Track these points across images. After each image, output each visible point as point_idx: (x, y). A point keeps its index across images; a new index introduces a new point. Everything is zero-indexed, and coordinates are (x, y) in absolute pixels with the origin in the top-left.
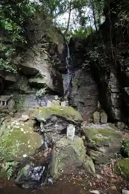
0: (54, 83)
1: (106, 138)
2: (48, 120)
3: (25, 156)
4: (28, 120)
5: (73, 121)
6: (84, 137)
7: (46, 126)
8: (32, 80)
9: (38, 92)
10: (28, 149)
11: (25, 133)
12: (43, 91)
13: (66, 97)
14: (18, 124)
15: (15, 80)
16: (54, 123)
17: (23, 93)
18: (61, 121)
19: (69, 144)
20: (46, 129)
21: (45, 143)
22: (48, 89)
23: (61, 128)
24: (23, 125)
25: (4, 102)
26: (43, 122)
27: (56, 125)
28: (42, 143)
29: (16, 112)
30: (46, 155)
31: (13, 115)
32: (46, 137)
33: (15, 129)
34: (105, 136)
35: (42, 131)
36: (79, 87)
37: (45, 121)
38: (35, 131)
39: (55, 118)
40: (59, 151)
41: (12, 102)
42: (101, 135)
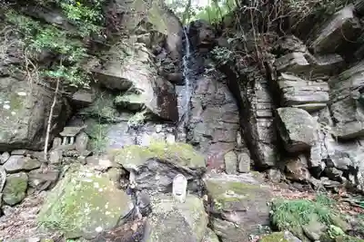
0: (160, 102)
1: (241, 197)
2: (143, 168)
3: (99, 229)
4: (109, 168)
5: (186, 168)
6: (206, 197)
7: (140, 178)
8: (119, 99)
9: (131, 119)
10: (106, 218)
11: (101, 190)
12: (140, 116)
13: (181, 128)
14: (91, 175)
15: (90, 100)
16: (153, 172)
17: (104, 121)
18: (166, 168)
19: (175, 209)
20: (139, 183)
21: (137, 207)
22: (150, 113)
23: (166, 181)
24: (100, 177)
25: (69, 138)
26: (134, 171)
27: (157, 177)
28: (132, 207)
29: (91, 155)
30: (135, 228)
31: (85, 160)
32: (139, 198)
33: (83, 184)
34: (240, 194)
35: (133, 187)
36: (204, 108)
37: (137, 169)
38: (121, 188)
39: (156, 164)
40: (156, 220)
41: (83, 138)
42: (233, 193)
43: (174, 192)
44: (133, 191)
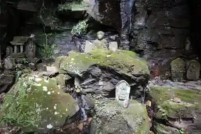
1: (189, 105)
2: (87, 74)
3: (50, 126)
4: (57, 74)
5: (129, 75)
6: (149, 103)
7: (84, 83)
8: (62, 7)
10: (55, 118)
11: (49, 93)
12: (82, 25)
14: (38, 80)
16: (97, 78)
17: (48, 30)
18: (109, 75)
19: (118, 113)
20: (84, 88)
21: (83, 109)
23: (108, 87)
24: (47, 81)
25: (19, 47)
26: (78, 76)
27: (101, 83)
28: (78, 109)
30: (81, 126)
31: (35, 66)
32: (84, 101)
33: (34, 87)
34: (187, 101)
35: (78, 91)
37: (81, 75)
38: (67, 92)
39: (97, 71)
40: (100, 122)
41: (31, 47)
42: (179, 100)
43: (117, 98)
44: (79, 95)
